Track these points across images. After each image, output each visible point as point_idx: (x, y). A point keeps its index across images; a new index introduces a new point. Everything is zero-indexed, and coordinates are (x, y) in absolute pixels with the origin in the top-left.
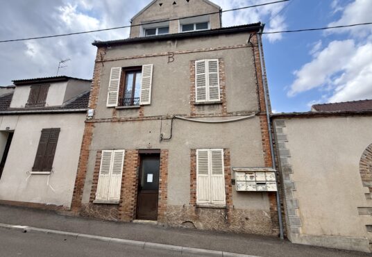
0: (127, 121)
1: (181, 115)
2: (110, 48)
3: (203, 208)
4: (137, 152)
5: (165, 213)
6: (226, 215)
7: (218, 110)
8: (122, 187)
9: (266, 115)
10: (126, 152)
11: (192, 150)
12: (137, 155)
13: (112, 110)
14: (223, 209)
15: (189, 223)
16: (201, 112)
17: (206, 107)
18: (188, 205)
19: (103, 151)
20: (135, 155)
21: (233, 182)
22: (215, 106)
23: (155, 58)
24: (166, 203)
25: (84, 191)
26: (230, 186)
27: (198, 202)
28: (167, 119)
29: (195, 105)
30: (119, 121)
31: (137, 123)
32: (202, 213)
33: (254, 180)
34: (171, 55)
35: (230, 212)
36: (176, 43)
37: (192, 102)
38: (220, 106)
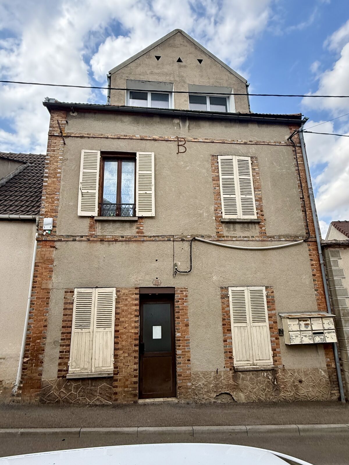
0: (116, 241)
1: (202, 237)
2: (75, 114)
3: (243, 371)
4: (137, 291)
5: (189, 384)
6: (275, 378)
7: (255, 231)
8: (115, 349)
9: (316, 242)
10: (117, 291)
11: (222, 288)
12: (138, 296)
13: (87, 222)
14: (269, 370)
15: (225, 396)
16: (232, 233)
17: (238, 226)
18: (221, 369)
19: (76, 290)
20: (134, 296)
21: (281, 332)
22: (250, 225)
23: (156, 144)
24: (189, 369)
25: (46, 360)
26: (277, 339)
27: (236, 364)
28: (183, 240)
29: (222, 222)
30: (102, 241)
31: (133, 246)
32: (243, 379)
33: (309, 328)
34: (180, 142)
35: (280, 374)
36: (187, 124)
37: (217, 217)
38: (257, 226)
